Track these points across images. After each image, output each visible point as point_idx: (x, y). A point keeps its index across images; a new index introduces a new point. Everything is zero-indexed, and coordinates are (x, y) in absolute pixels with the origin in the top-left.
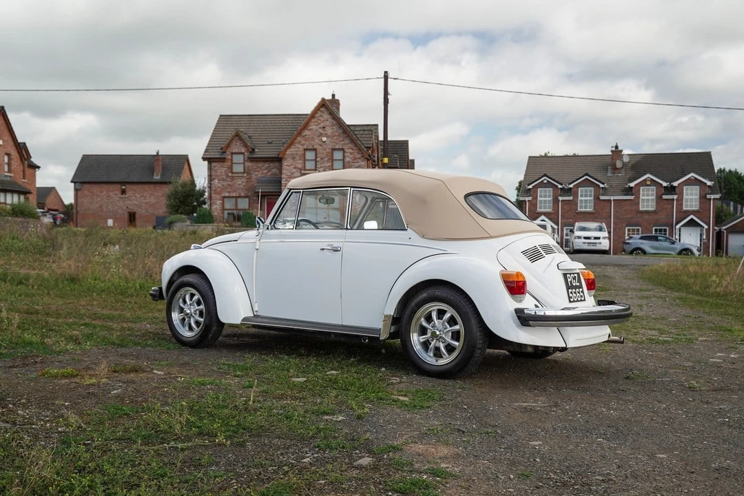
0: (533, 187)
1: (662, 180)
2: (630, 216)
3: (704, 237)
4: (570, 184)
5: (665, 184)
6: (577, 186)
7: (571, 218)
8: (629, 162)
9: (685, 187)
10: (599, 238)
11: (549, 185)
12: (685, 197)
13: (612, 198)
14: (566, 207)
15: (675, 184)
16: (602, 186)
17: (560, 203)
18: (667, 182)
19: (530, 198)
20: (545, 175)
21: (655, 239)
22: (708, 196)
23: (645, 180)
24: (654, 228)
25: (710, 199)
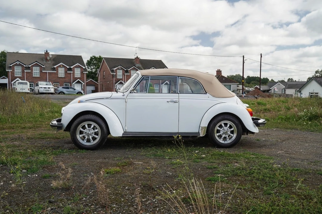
0: (12, 66)
1: (67, 65)
2: (55, 79)
3: (83, 87)
4: (29, 65)
5: (68, 67)
6: (33, 66)
7: (30, 79)
8: (52, 57)
9: (75, 69)
10: (50, 88)
11: (20, 65)
12: (75, 72)
13: (47, 72)
14: (28, 75)
15: (72, 67)
16: (43, 66)
17: (25, 73)
18: (68, 66)
19: (11, 70)
20: (18, 61)
21: (68, 88)
22: (84, 72)
23: (60, 65)
24: (64, 84)
25: (84, 73)
